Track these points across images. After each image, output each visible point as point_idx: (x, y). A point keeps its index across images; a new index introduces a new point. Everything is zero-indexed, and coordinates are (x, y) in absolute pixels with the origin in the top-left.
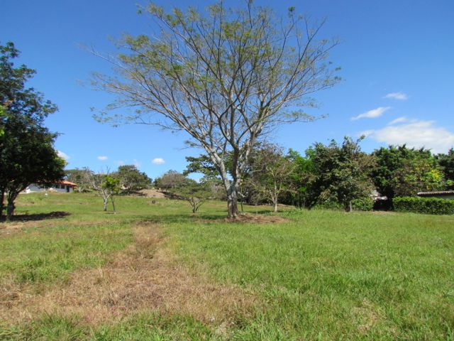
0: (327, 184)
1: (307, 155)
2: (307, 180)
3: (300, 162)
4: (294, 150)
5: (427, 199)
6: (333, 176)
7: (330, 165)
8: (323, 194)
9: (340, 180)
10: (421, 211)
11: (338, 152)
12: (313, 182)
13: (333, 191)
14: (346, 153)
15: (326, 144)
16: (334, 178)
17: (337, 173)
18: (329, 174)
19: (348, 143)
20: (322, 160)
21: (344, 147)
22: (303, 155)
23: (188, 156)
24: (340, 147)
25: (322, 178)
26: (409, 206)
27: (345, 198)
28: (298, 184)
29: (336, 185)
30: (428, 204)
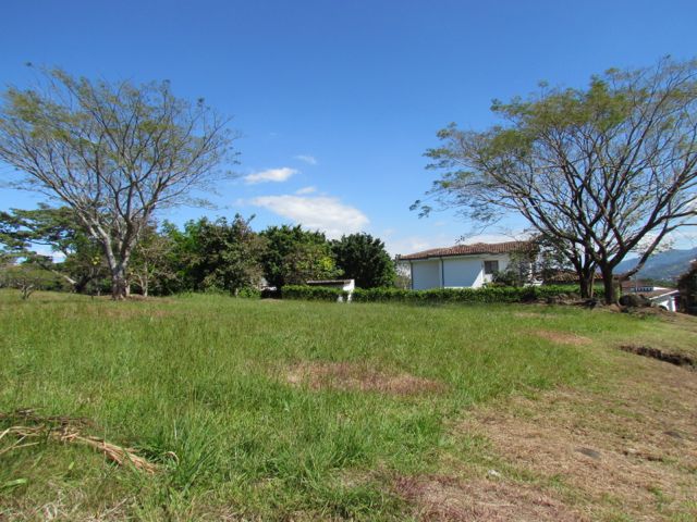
0: (212, 268)
1: (187, 230)
2: (189, 261)
3: (178, 240)
4: (170, 223)
5: (314, 288)
6: (220, 258)
7: (217, 246)
8: (208, 280)
9: (228, 264)
10: (310, 299)
11: (227, 231)
12: (196, 264)
13: (218, 275)
14: (236, 233)
15: (212, 220)
16: (221, 262)
17: (225, 255)
18: (216, 256)
19: (239, 222)
20: (208, 240)
21: (235, 227)
22: (182, 230)
24: (230, 225)
25: (206, 261)
26: (297, 295)
27: (232, 282)
28: (175, 267)
29: (223, 269)
30: (315, 293)
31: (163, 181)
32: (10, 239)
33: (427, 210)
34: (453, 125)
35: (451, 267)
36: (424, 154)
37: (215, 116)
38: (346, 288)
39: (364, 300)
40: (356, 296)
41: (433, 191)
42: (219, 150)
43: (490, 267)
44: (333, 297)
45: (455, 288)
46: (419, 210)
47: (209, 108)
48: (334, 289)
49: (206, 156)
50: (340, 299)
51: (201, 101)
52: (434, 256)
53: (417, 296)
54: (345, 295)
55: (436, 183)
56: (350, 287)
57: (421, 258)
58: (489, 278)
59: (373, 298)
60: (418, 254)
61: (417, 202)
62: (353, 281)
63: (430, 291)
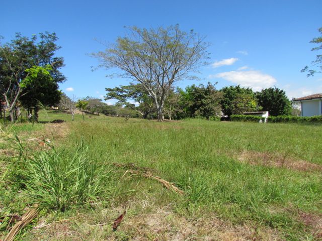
0: (198, 107)
1: (186, 90)
2: (188, 104)
3: (183, 95)
4: (179, 88)
5: (247, 116)
6: (202, 103)
7: (200, 97)
8: (196, 113)
9: (205, 105)
10: (245, 121)
11: (204, 90)
12: (191, 106)
13: (201, 110)
14: (209, 91)
15: (197, 85)
16: (202, 104)
17: (204, 101)
18: (200, 102)
19: (210, 86)
20: (196, 95)
21: (208, 88)
22: (184, 90)
23: (107, 88)
24: (205, 87)
25: (196, 104)
26: (238, 119)
27: (207, 114)
28: (182, 107)
29: (203, 107)
30: (247, 118)
31: (177, 69)
32: (120, 98)
33: (312, 72)
36: (311, 42)
37: (198, 36)
38: (263, 116)
39: (274, 121)
40: (269, 120)
41: (316, 61)
42: (200, 52)
44: (257, 120)
46: (307, 72)
47: (195, 34)
48: (257, 117)
49: (195, 56)
50: (261, 121)
51: (192, 31)
52: (315, 98)
53: (305, 119)
54: (263, 119)
55: (318, 56)
56: (266, 115)
57: (307, 99)
59: (279, 121)
60: (306, 97)
61: (306, 67)
62: (267, 112)
63: (313, 117)
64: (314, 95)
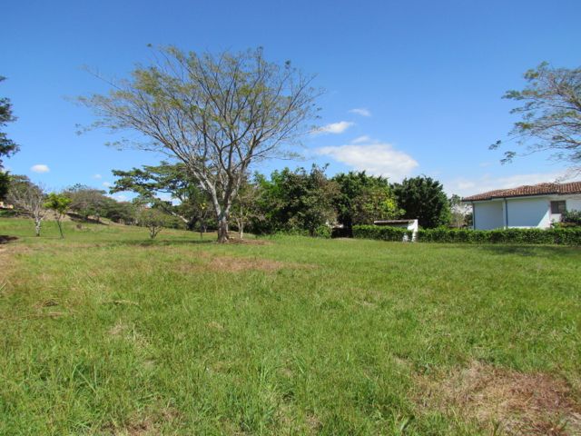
0: (294, 211)
1: (273, 179)
2: (275, 206)
3: (266, 187)
4: (260, 173)
5: (382, 228)
6: (301, 203)
7: (298, 192)
8: (291, 221)
9: (307, 208)
10: (377, 238)
11: (306, 179)
12: (281, 208)
13: (300, 217)
14: (314, 181)
15: (292, 171)
16: (302, 206)
17: (305, 200)
18: (297, 201)
19: (316, 171)
20: (291, 187)
21: (312, 175)
22: (269, 179)
24: (308, 174)
25: (289, 205)
26: (366, 234)
27: (310, 225)
28: (264, 210)
29: (304, 212)
30: (382, 232)
31: (257, 138)
32: (142, 189)
33: (510, 155)
34: (543, 64)
35: (514, 208)
37: (300, 75)
38: (410, 228)
39: (429, 239)
40: (420, 235)
41: (514, 132)
42: (303, 107)
43: (556, 207)
44: (398, 237)
45: (521, 228)
47: (295, 69)
48: (400, 229)
49: (294, 113)
50: (406, 237)
51: (288, 63)
52: (497, 197)
53: (481, 235)
54: (410, 234)
55: (517, 125)
56: (414, 226)
57: (482, 200)
58: (557, 218)
59: (437, 238)
60: (480, 196)
61: (499, 142)
62: (416, 221)
63: (494, 230)
64: (494, 192)
